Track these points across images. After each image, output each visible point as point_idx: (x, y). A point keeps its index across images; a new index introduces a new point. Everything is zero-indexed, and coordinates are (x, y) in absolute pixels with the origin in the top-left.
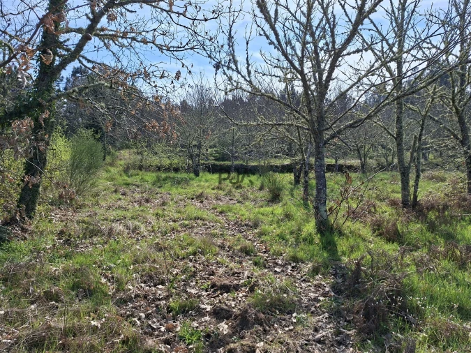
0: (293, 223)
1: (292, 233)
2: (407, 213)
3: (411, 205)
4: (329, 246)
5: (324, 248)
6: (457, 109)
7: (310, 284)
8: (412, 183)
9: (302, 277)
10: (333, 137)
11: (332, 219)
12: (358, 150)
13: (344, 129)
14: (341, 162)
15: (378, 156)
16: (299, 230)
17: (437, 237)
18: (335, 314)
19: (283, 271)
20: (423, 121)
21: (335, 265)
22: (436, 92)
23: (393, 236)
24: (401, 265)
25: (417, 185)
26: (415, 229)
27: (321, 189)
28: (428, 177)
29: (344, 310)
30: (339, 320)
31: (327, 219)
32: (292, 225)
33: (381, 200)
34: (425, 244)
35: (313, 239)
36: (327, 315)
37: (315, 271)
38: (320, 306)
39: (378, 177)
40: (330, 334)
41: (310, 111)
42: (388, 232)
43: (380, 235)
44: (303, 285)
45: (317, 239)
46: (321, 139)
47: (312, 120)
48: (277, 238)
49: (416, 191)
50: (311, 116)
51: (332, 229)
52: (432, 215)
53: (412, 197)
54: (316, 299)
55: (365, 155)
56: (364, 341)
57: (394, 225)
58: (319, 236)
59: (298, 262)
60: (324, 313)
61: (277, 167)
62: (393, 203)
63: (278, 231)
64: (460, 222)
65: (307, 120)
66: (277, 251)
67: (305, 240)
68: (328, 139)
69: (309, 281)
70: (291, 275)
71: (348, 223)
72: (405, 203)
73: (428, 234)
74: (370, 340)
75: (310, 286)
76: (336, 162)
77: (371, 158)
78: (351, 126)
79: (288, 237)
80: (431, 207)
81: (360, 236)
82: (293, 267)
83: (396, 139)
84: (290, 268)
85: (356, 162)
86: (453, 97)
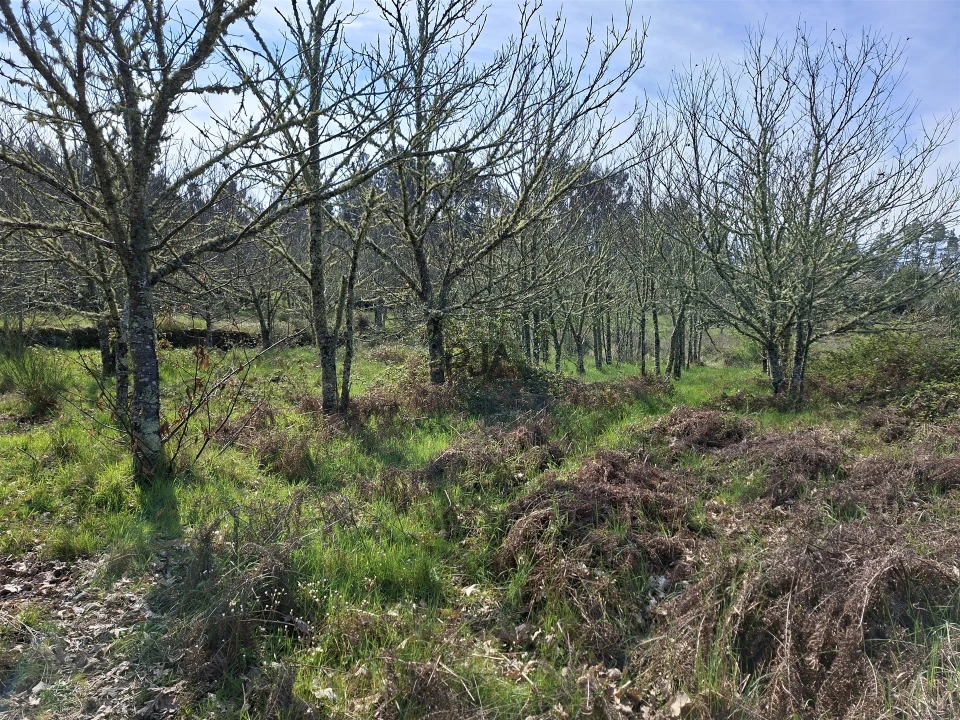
0: (77, 467)
1: (68, 492)
2: (331, 422)
3: (339, 408)
4: (159, 509)
5: (148, 515)
6: (412, 237)
7: (97, 604)
8: (340, 366)
9: (78, 592)
10: (173, 268)
11: (171, 448)
12: (256, 301)
13: (199, 252)
14: (221, 325)
15: (296, 316)
16: (91, 481)
17: (375, 461)
18: (144, 658)
19: (28, 588)
20: (355, 253)
21: (166, 549)
22: (375, 202)
23: (300, 469)
24: (298, 523)
25: (349, 369)
26: (341, 451)
27: (146, 384)
28: (380, 355)
29: (166, 643)
30: (151, 668)
31: (161, 451)
32: (73, 472)
33: (292, 401)
34: (355, 477)
35: (121, 499)
36: (125, 665)
37: (116, 570)
38: (112, 649)
39: (294, 356)
40: (124, 708)
41: (110, 202)
42: (289, 463)
43: (276, 469)
44: (77, 609)
45: (132, 497)
46: (141, 270)
47: (117, 225)
48: (24, 510)
49: (346, 382)
50: (115, 214)
51: (170, 470)
52: (373, 423)
53: (340, 391)
54: (106, 636)
55: (271, 314)
56: (201, 697)
57: (303, 446)
58: (137, 489)
59: (73, 559)
60: (119, 661)
61: (59, 333)
62: (309, 406)
63: (32, 492)
64: (414, 431)
65: (103, 221)
66: (17, 540)
67: (101, 504)
68: (163, 273)
69: (95, 598)
70: (50, 593)
71: (210, 454)
72: (329, 406)
73: (361, 458)
74: (212, 691)
75: (96, 609)
76: (209, 325)
77: (284, 318)
78: (213, 247)
79: (57, 502)
80: (372, 409)
81: (233, 477)
82: (58, 574)
83: (311, 284)
84: (49, 576)
85: (252, 326)
86: (406, 216)
